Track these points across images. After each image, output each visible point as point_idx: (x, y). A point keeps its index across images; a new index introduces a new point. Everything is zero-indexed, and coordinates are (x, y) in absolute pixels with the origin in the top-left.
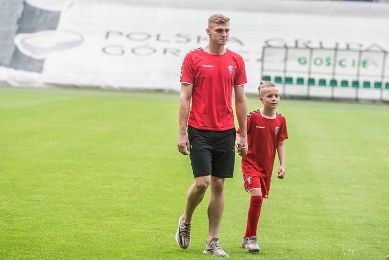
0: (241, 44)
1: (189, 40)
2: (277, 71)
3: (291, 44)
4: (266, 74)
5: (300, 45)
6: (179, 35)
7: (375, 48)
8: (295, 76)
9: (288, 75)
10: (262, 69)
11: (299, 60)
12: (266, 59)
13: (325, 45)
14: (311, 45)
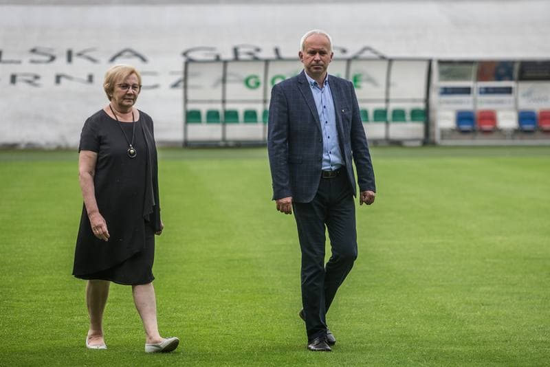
0: (144, 60)
1: (53, 58)
2: (211, 102)
3: (228, 55)
4: (191, 107)
5: (242, 57)
6: (34, 51)
7: (367, 54)
8: (241, 108)
9: (229, 107)
10: (186, 101)
11: (247, 82)
12: (191, 82)
13: (284, 54)
14: (261, 55)
